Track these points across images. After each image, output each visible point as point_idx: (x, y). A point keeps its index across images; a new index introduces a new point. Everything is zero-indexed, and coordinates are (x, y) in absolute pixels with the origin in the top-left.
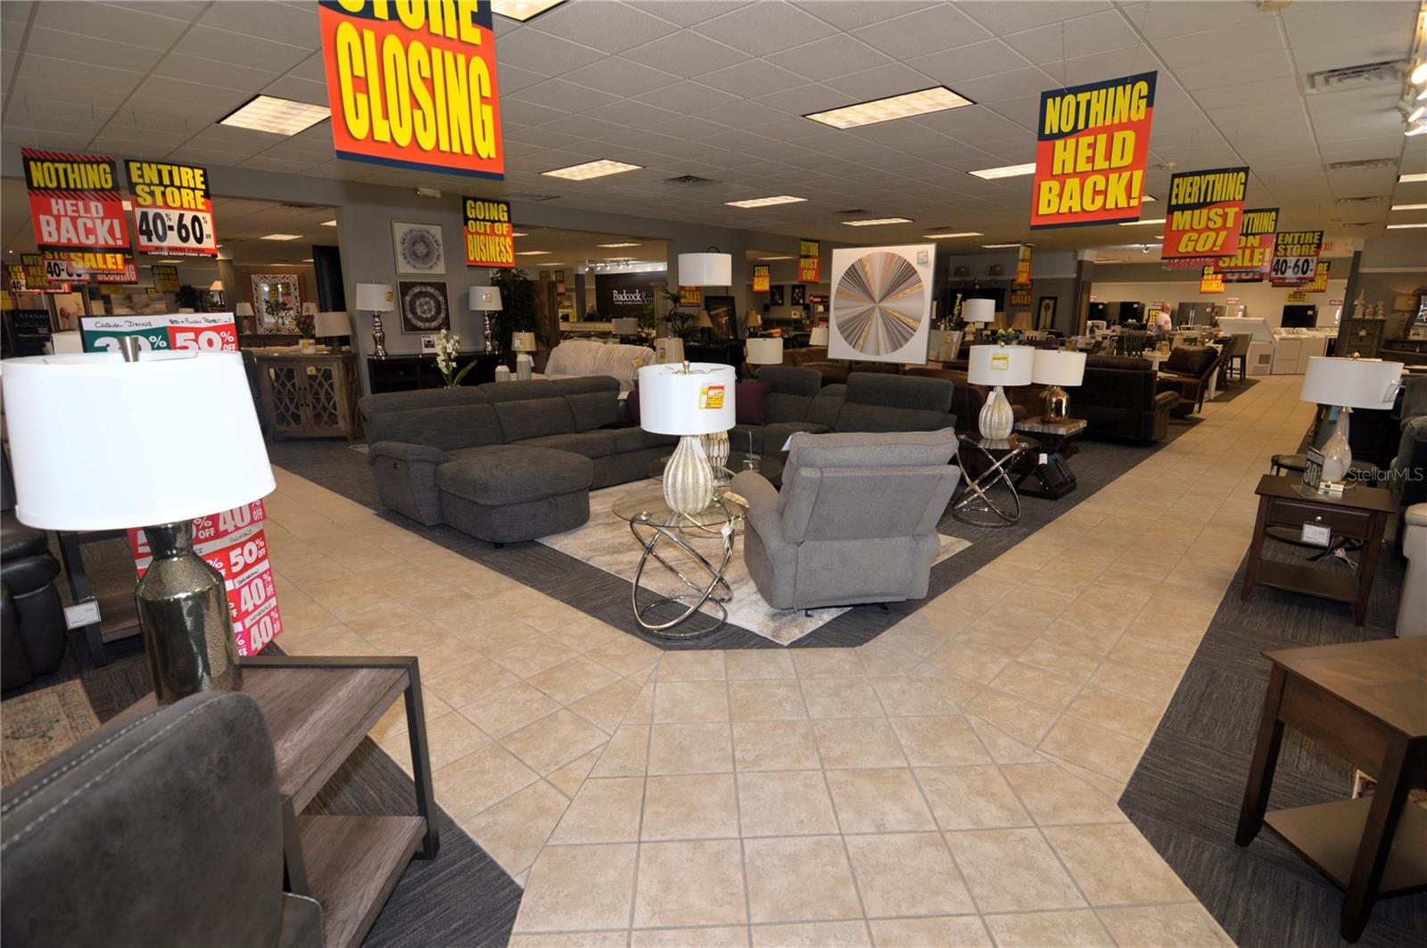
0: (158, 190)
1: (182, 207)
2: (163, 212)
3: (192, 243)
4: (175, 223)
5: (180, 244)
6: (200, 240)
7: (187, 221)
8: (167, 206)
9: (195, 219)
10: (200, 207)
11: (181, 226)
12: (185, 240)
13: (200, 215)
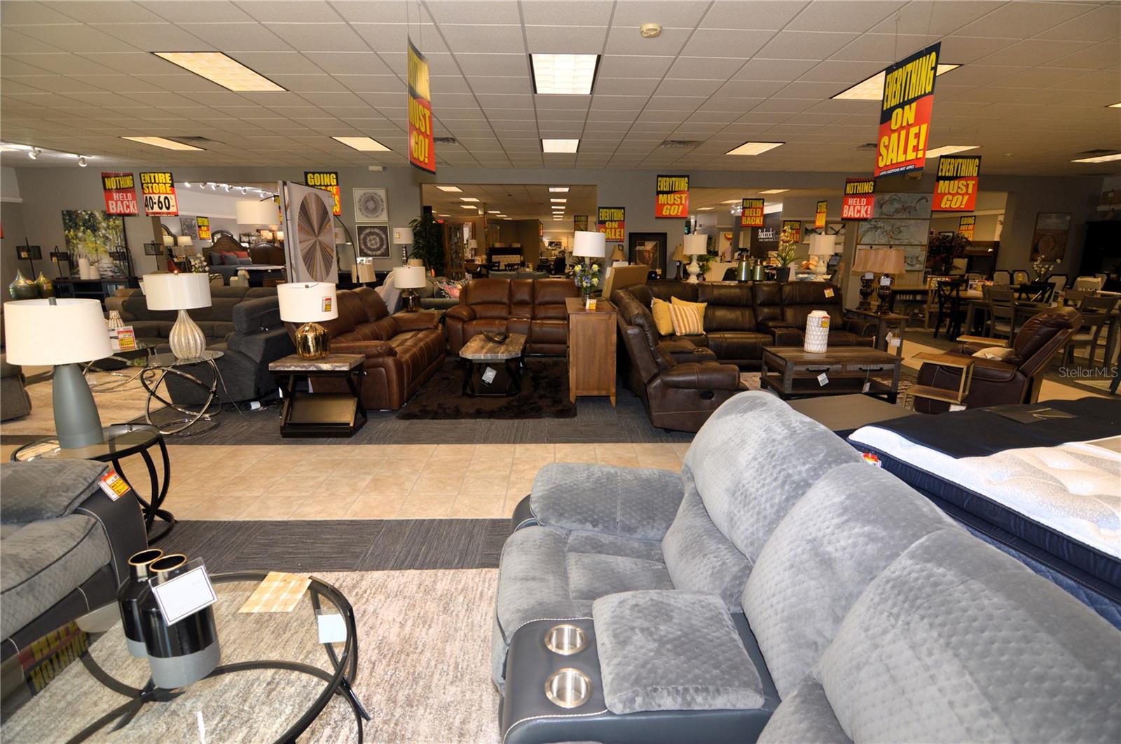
0: (150, 185)
1: (159, 193)
2: (152, 196)
3: (164, 210)
4: (156, 201)
5: (158, 210)
6: (168, 208)
7: (162, 200)
8: (154, 193)
9: (166, 198)
10: (169, 192)
11: (159, 202)
12: (161, 208)
13: (168, 196)
